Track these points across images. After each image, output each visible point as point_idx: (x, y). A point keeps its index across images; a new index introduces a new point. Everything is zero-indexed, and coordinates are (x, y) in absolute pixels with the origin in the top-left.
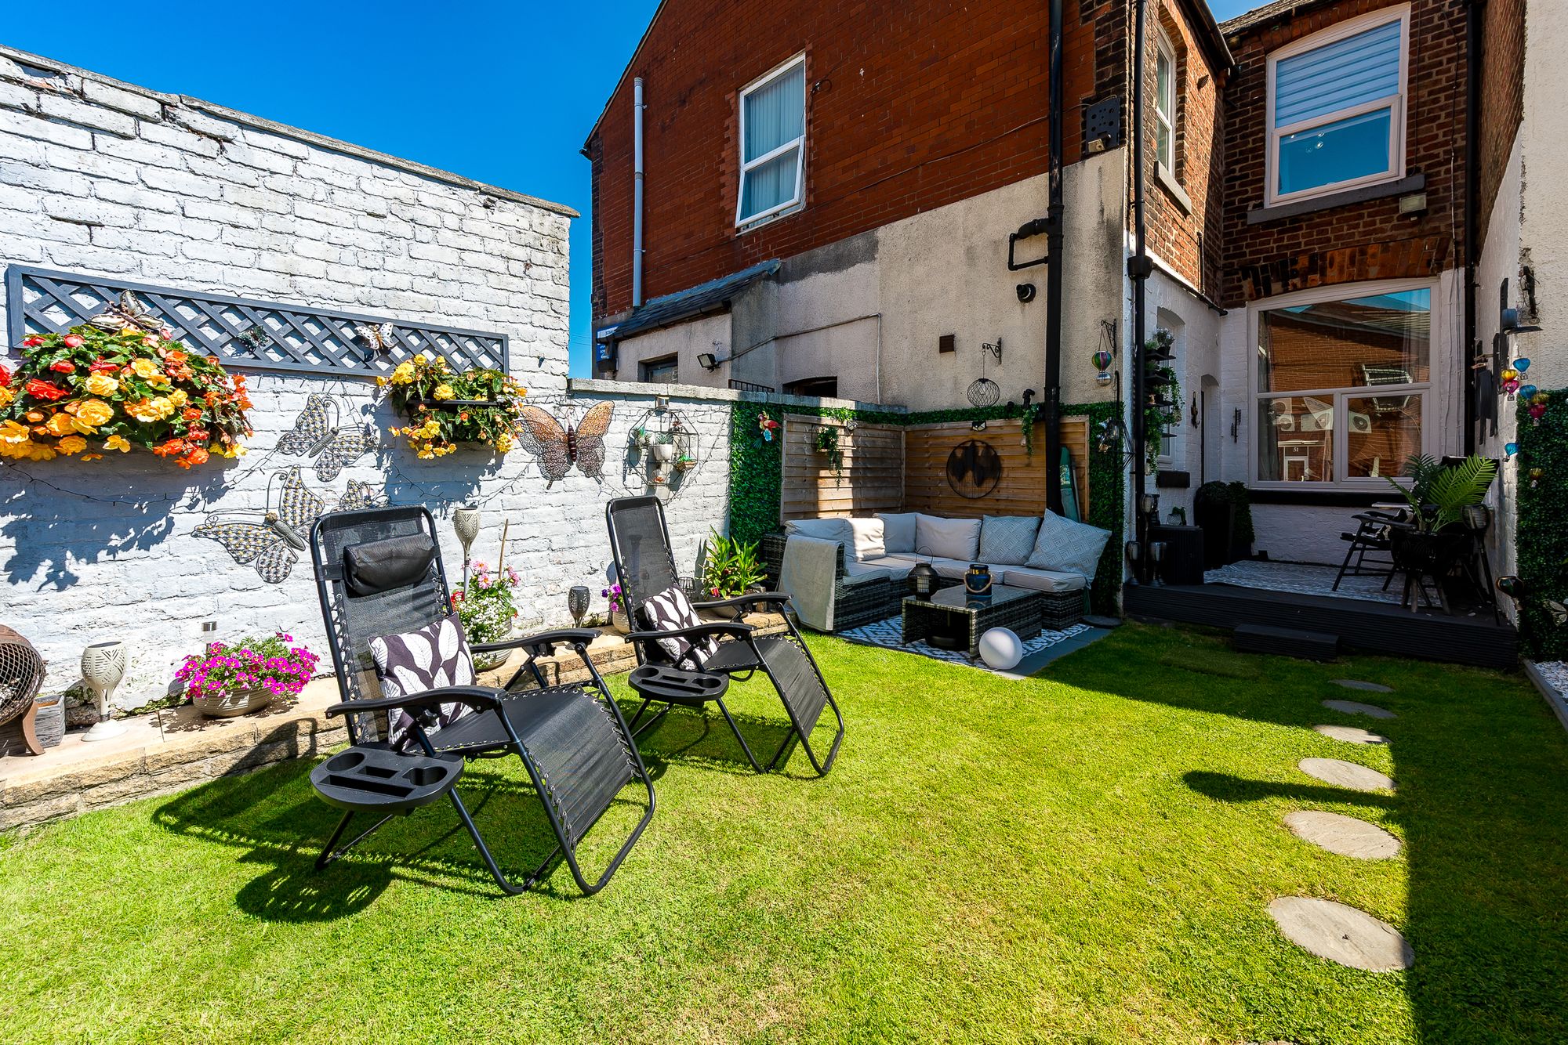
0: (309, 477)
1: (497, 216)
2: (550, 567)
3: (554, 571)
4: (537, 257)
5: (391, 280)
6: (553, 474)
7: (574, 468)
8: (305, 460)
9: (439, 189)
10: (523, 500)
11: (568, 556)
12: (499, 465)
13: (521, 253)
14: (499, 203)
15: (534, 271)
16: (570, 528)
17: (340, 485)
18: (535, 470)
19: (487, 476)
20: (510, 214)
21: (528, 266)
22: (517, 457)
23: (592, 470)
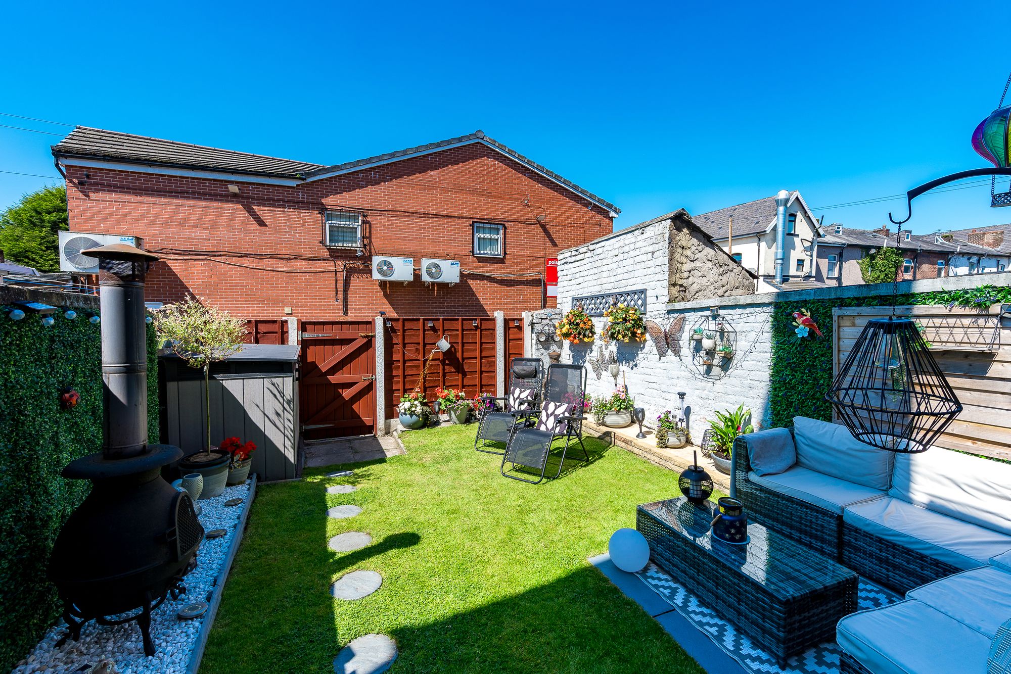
0: (604, 347)
1: (645, 236)
2: (661, 399)
3: (662, 402)
4: (656, 247)
5: (619, 277)
6: (662, 354)
7: (669, 350)
8: (603, 343)
9: (629, 235)
10: (651, 364)
11: (668, 396)
12: (644, 348)
13: (650, 249)
14: (645, 229)
15: (655, 256)
16: (669, 382)
17: (608, 350)
18: (655, 351)
19: (640, 352)
20: (650, 231)
21: (653, 253)
22: (650, 344)
23: (677, 353)
